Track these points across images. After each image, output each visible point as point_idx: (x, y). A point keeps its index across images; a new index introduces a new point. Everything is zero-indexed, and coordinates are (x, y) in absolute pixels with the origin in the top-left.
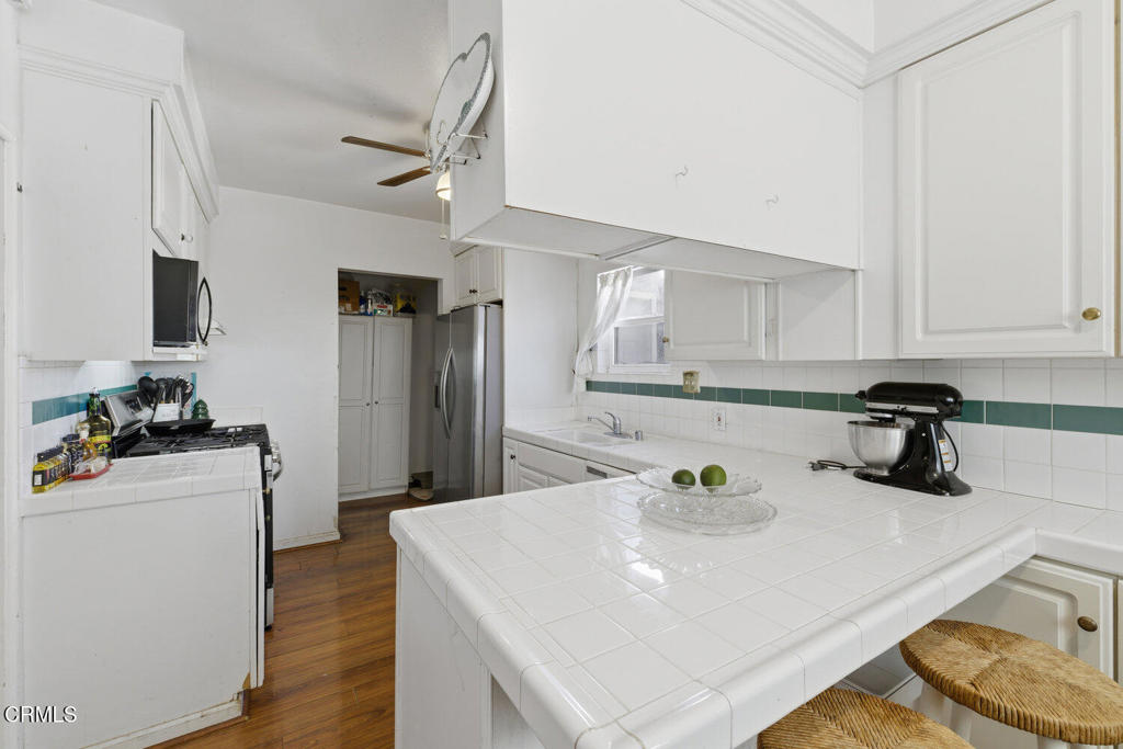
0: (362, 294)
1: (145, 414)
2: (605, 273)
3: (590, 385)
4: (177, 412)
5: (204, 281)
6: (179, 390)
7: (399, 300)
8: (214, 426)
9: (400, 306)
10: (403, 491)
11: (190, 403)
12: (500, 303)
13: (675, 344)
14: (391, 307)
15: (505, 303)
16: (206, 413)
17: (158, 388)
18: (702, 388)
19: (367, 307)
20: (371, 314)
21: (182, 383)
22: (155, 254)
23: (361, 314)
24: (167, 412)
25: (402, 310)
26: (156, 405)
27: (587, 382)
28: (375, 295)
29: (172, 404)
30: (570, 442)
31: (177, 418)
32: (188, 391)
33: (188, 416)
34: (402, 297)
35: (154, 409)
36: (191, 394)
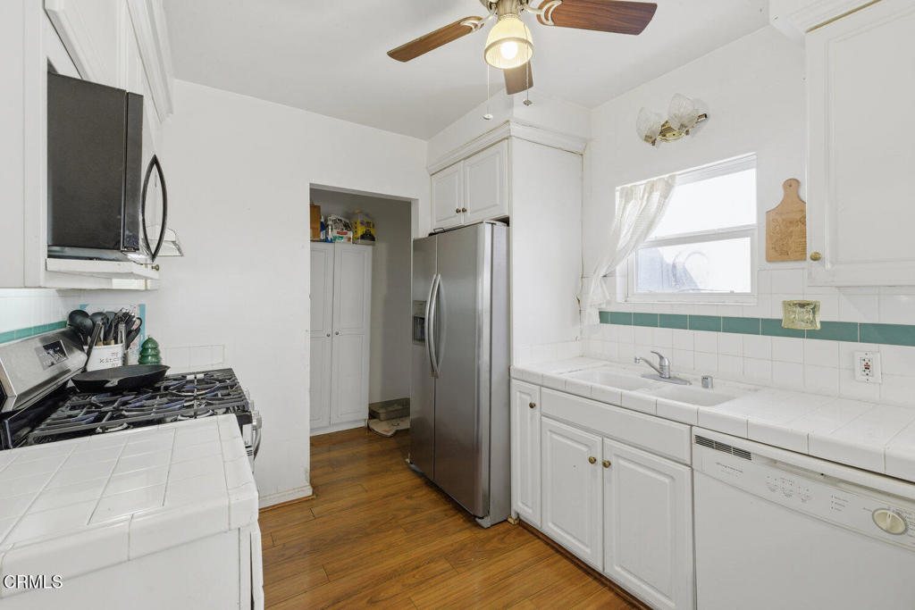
0: (322, 220)
1: (75, 360)
2: (629, 185)
3: (605, 317)
4: (120, 355)
5: (155, 161)
6: (122, 327)
7: (359, 225)
8: (168, 373)
9: (360, 233)
10: (363, 424)
11: (137, 342)
12: (506, 221)
13: (832, 263)
14: (350, 234)
15: (513, 222)
16: (157, 355)
17: (94, 324)
18: (822, 323)
19: (327, 233)
20: (331, 241)
21: (127, 318)
22: (51, 71)
23: (322, 241)
24: (106, 358)
25: (363, 237)
26: (90, 348)
27: (600, 313)
28: (335, 221)
29: (113, 345)
30: (589, 384)
31: (119, 363)
32: (134, 327)
33: (134, 359)
34: (362, 223)
35: (89, 354)
36: (138, 330)
